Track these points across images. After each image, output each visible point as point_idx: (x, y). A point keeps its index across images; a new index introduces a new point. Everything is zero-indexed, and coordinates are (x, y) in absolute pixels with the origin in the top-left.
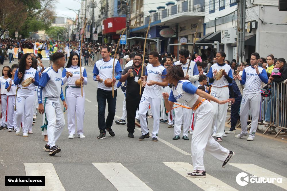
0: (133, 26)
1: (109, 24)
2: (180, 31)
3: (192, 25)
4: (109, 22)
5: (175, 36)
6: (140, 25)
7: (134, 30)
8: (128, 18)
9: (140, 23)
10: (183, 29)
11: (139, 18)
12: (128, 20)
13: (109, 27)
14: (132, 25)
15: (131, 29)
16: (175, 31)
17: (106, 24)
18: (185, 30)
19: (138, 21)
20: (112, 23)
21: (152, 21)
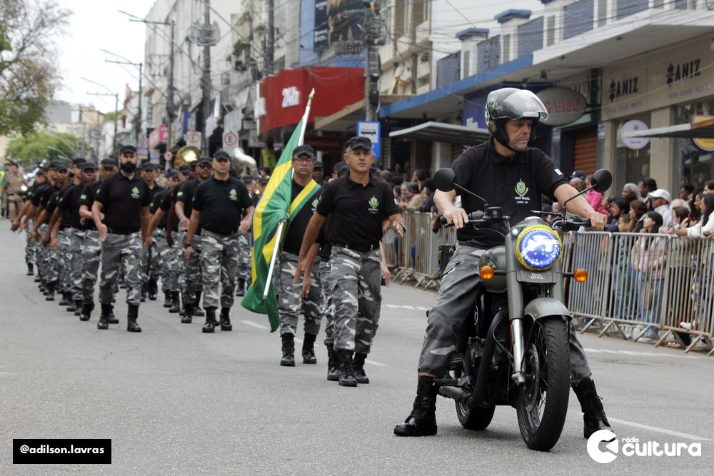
0: (390, 93)
1: (286, 92)
2: (612, 97)
3: (671, 69)
4: (287, 87)
5: (586, 119)
6: (414, 91)
7: (397, 109)
8: (374, 60)
9: (413, 83)
10: (627, 87)
11: (409, 64)
12: (377, 68)
13: (284, 105)
14: (386, 92)
15: (386, 105)
16: (589, 102)
17: (272, 94)
18: (635, 91)
19: (407, 75)
20: (298, 89)
21: (472, 70)
